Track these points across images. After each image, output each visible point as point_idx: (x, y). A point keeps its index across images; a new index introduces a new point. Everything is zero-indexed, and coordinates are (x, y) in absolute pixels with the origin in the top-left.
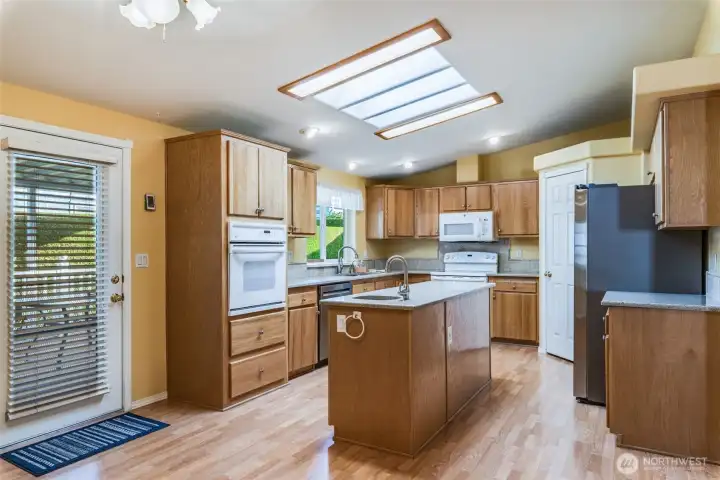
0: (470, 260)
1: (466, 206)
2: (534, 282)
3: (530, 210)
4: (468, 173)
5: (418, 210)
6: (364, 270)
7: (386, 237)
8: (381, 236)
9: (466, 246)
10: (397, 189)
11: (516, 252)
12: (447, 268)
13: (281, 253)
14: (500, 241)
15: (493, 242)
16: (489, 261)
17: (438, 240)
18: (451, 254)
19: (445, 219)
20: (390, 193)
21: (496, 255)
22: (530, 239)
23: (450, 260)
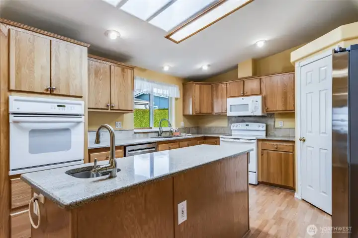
0: (248, 128)
1: (243, 93)
2: (291, 144)
3: (288, 93)
4: (245, 71)
5: (214, 97)
6: (178, 134)
7: (194, 114)
8: (191, 113)
9: (245, 119)
10: (200, 84)
11: (279, 123)
12: (233, 133)
13: (79, 123)
14: (267, 115)
15: (263, 116)
16: (261, 128)
17: (226, 115)
18: (235, 124)
19: (230, 101)
20: (197, 87)
21: (264, 125)
22: (289, 114)
23: (235, 128)
